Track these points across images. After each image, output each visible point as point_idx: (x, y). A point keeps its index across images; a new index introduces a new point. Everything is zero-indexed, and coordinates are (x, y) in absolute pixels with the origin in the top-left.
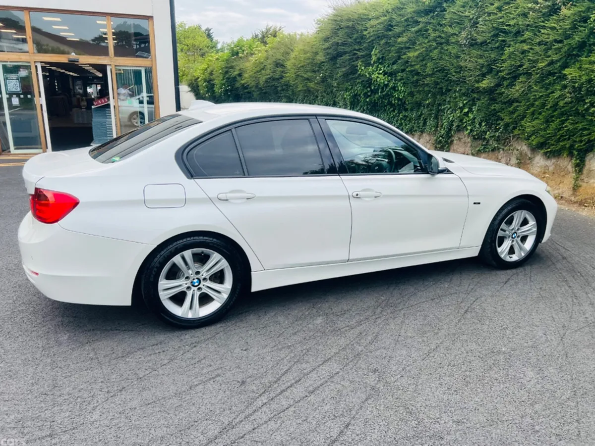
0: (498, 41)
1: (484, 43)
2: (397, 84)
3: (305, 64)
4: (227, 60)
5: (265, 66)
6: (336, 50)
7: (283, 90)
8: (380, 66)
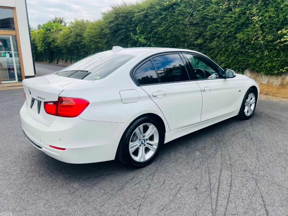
0: (203, 23)
1: (197, 24)
2: (151, 43)
3: (96, 34)
4: (44, 33)
5: (70, 36)
7: (82, 48)
8: (141, 35)
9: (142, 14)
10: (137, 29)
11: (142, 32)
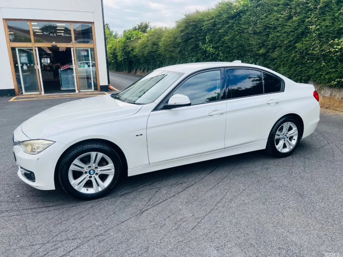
0: (266, 32)
1: (260, 32)
2: (219, 52)
3: (170, 43)
4: (124, 42)
5: (147, 45)
6: (187, 36)
7: (157, 58)
8: (210, 44)
9: (210, 23)
10: (206, 37)
11: (211, 41)
